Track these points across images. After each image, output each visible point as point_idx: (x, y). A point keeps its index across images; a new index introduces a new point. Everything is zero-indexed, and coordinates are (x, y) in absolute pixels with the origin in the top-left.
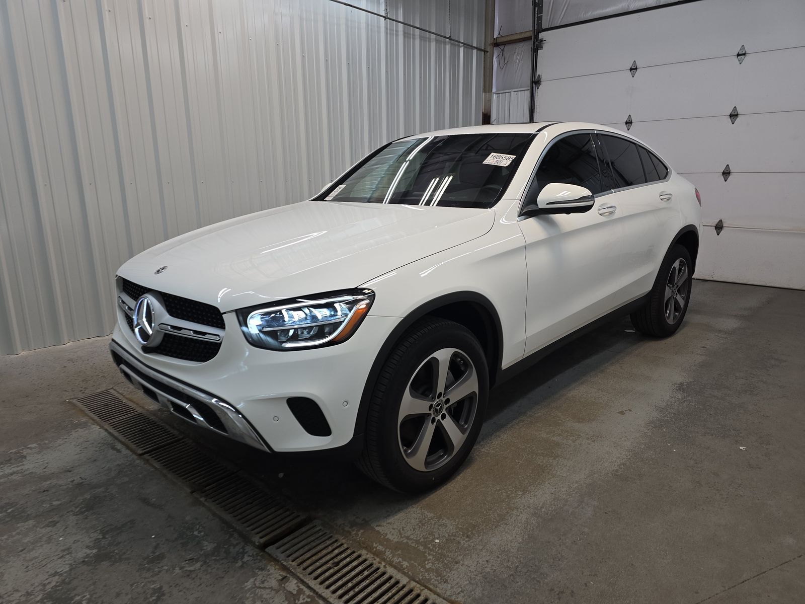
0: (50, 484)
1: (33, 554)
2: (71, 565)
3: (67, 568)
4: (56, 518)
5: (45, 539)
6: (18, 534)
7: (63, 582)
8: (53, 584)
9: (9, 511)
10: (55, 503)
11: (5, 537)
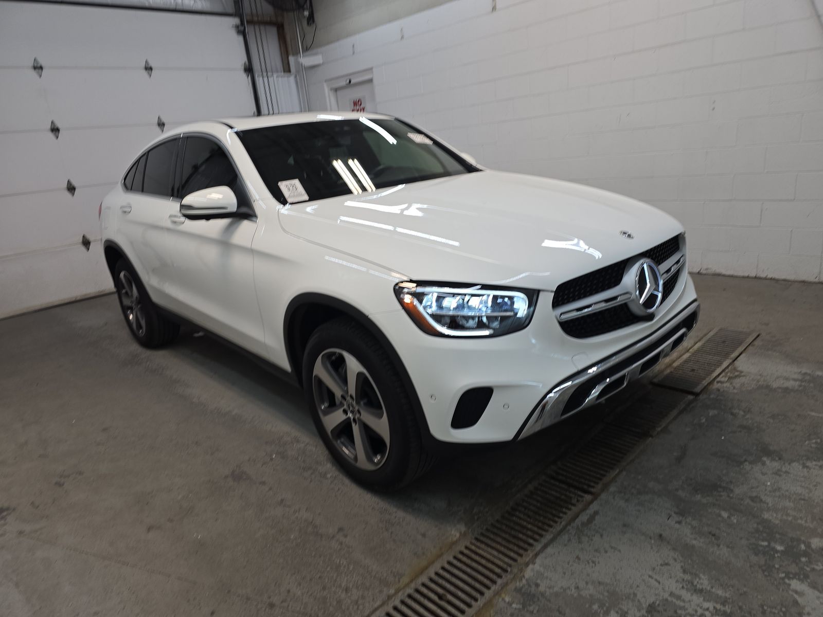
0: (695, 539)
1: (799, 490)
2: (790, 464)
3: (795, 464)
4: (747, 501)
5: (777, 494)
6: (788, 515)
7: (808, 459)
8: (814, 463)
9: (765, 543)
10: (725, 515)
11: (799, 521)
